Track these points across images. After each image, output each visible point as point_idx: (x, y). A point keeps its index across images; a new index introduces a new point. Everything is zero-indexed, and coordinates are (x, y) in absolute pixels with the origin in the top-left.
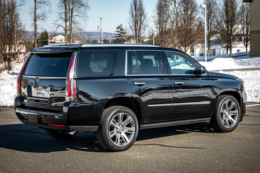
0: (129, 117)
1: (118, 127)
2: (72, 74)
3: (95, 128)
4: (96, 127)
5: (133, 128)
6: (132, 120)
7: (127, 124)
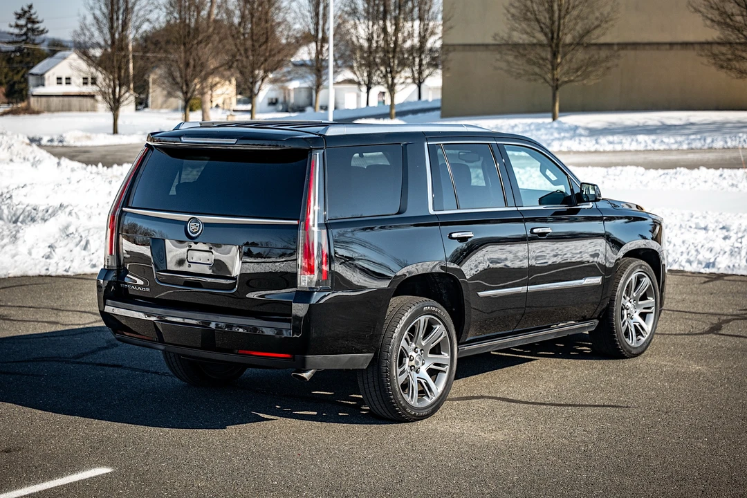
0: (438, 327)
1: (414, 354)
2: (315, 210)
3: (362, 359)
4: (367, 358)
5: (447, 355)
6: (445, 334)
7: (432, 345)
